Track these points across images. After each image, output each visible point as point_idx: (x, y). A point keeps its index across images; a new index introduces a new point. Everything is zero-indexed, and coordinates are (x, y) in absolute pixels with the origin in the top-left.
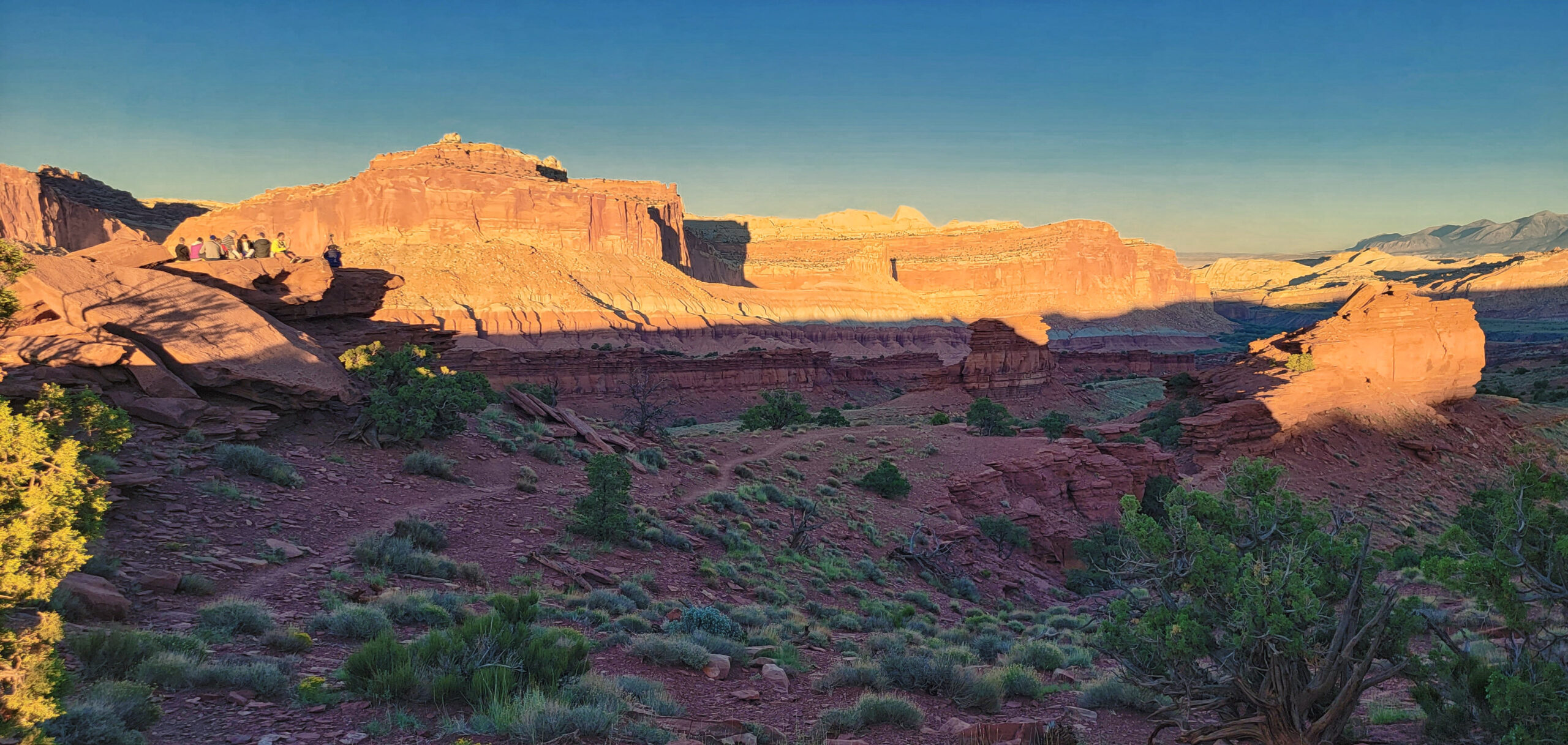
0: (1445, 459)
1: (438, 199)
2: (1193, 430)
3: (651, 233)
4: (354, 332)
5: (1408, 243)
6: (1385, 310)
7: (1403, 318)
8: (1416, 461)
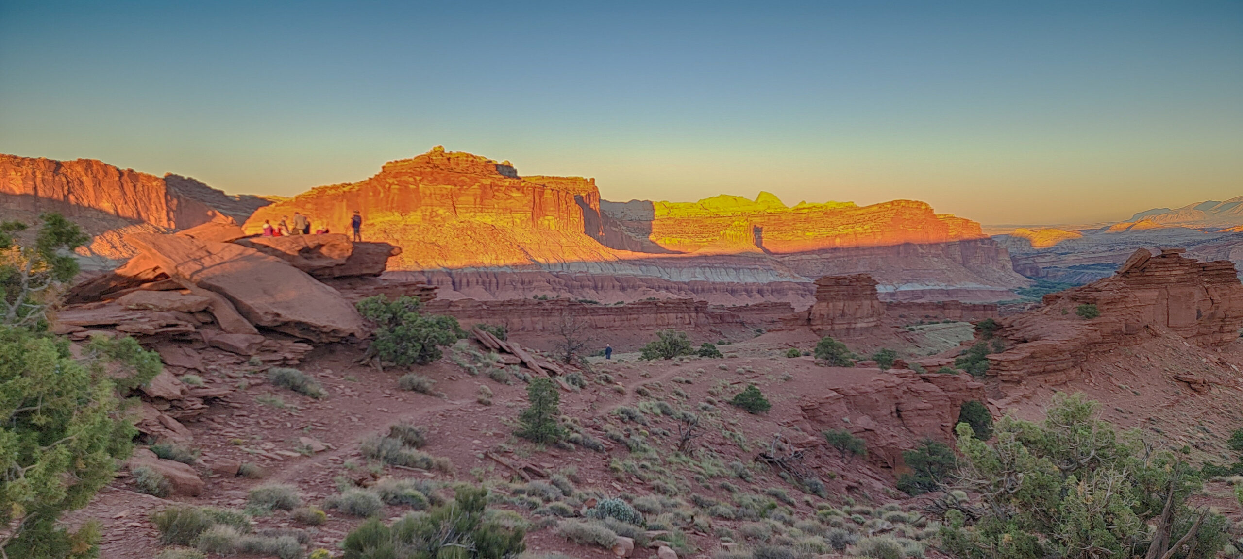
0: (1215, 391)
1: (428, 192)
2: (998, 365)
4: (366, 287)
6: (1159, 270)
8: (1189, 391)
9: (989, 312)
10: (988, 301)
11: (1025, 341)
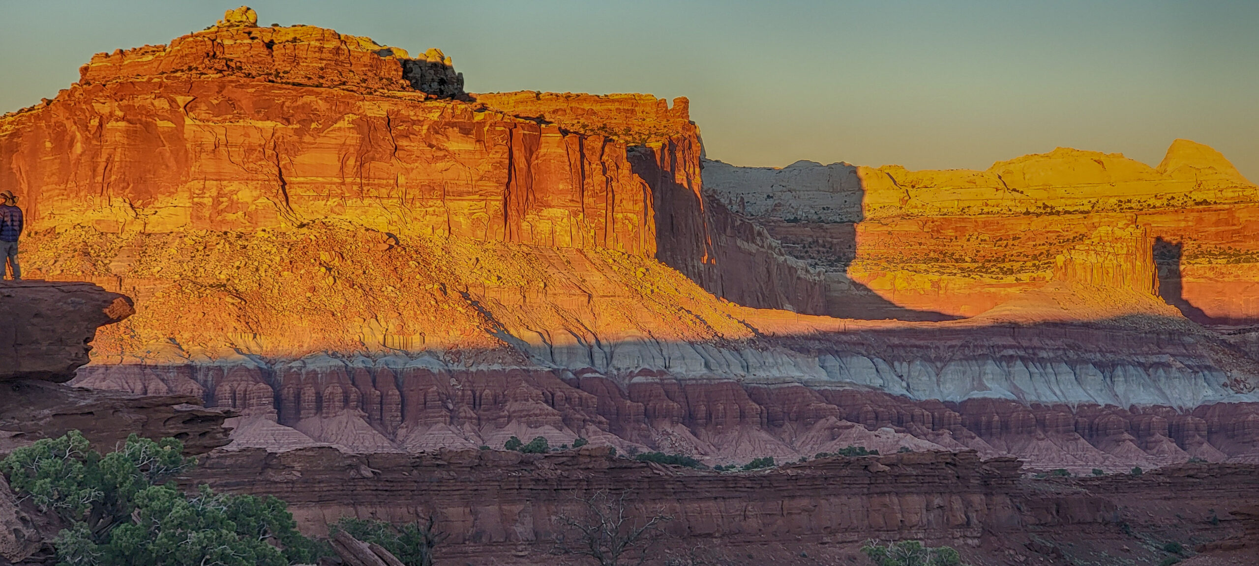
1: (209, 139)
3: (636, 202)
4: (31, 411)
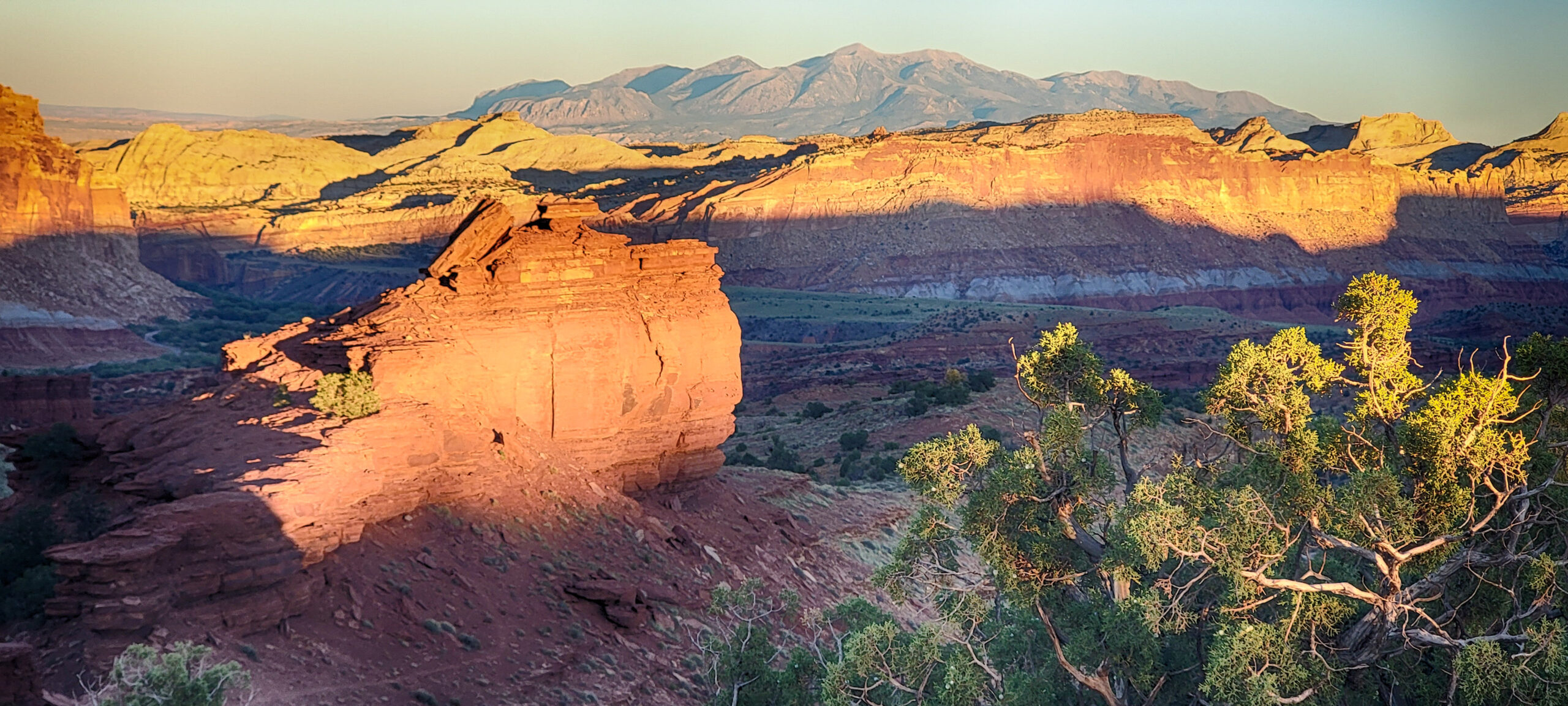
0: (663, 623)
2: (83, 577)
5: (582, 104)
6: (532, 265)
7: (573, 283)
8: (602, 628)
9: (66, 402)
10: (62, 366)
11: (169, 498)
